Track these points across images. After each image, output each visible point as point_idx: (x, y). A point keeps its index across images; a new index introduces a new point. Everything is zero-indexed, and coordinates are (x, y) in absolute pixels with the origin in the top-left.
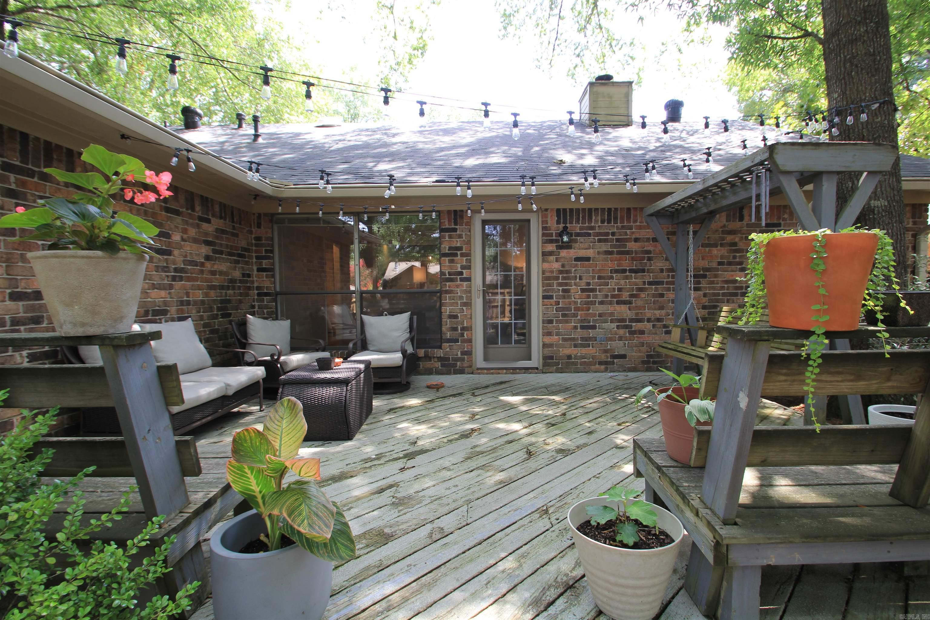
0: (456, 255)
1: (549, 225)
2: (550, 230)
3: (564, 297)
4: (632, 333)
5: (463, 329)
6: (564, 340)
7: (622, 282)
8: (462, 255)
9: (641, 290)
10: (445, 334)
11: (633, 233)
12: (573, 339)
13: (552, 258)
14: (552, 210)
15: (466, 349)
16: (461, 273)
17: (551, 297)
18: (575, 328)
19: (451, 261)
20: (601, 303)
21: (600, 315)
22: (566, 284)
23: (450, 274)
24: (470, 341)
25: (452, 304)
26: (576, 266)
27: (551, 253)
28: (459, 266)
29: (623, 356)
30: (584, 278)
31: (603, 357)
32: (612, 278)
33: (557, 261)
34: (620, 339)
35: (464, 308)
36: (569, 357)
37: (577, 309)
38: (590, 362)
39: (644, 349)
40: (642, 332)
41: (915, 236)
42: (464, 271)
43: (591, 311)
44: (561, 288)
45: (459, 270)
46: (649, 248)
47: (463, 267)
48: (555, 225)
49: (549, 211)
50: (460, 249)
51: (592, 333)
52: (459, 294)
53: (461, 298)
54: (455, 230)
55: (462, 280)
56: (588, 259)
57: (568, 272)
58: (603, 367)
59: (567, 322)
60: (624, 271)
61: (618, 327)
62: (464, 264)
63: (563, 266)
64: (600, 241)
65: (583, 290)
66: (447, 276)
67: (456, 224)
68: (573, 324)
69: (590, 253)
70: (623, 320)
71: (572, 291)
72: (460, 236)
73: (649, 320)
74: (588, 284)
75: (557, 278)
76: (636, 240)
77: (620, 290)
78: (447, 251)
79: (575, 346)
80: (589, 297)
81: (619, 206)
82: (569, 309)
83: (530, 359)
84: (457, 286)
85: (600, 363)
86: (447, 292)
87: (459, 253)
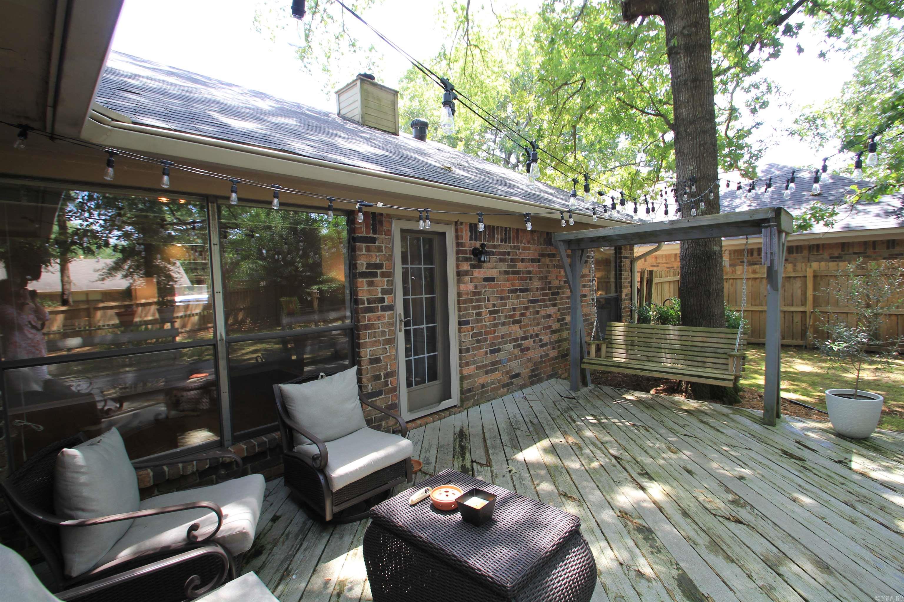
0: (375, 275)
1: (463, 241)
2: (465, 247)
3: (478, 321)
4: (522, 351)
5: (388, 375)
6: (479, 368)
7: (515, 301)
8: (383, 275)
9: (526, 308)
10: (366, 386)
11: (520, 253)
12: (485, 366)
13: (467, 278)
14: (466, 223)
15: (390, 402)
16: (382, 300)
17: (467, 323)
18: (486, 353)
19: (371, 284)
20: (503, 324)
21: (503, 337)
22: (479, 307)
23: (369, 301)
24: (395, 389)
25: (374, 344)
26: (485, 287)
27: (466, 273)
28: (379, 289)
29: (517, 375)
30: (491, 299)
31: (506, 380)
32: (509, 298)
33: (471, 282)
34: (516, 358)
35: (387, 347)
36: (483, 386)
37: (487, 333)
38: (498, 387)
39: (530, 364)
40: (528, 349)
41: (631, 263)
42: (386, 297)
43: (496, 334)
44: (474, 312)
45: (380, 295)
46: (530, 269)
47: (384, 292)
48: (469, 242)
49: (464, 224)
50: (381, 266)
51: (498, 356)
52: (380, 329)
53: (383, 333)
54: (373, 240)
55: (384, 309)
56: (492, 279)
57: (479, 293)
58: (506, 389)
59: (480, 348)
60: (515, 291)
61: (514, 347)
62: (385, 287)
63: (476, 287)
64: (501, 260)
65: (491, 313)
66: (366, 305)
67: (375, 232)
68: (485, 350)
69: (493, 273)
70: (516, 340)
71: (483, 314)
72: (380, 249)
73: (531, 337)
74: (494, 305)
75: (471, 301)
76: (523, 260)
77: (514, 309)
78: (364, 270)
79: (487, 373)
80: (495, 319)
81: (512, 227)
82: (480, 334)
83: (450, 397)
84: (379, 318)
85: (504, 386)
86: (367, 327)
87: (379, 271)
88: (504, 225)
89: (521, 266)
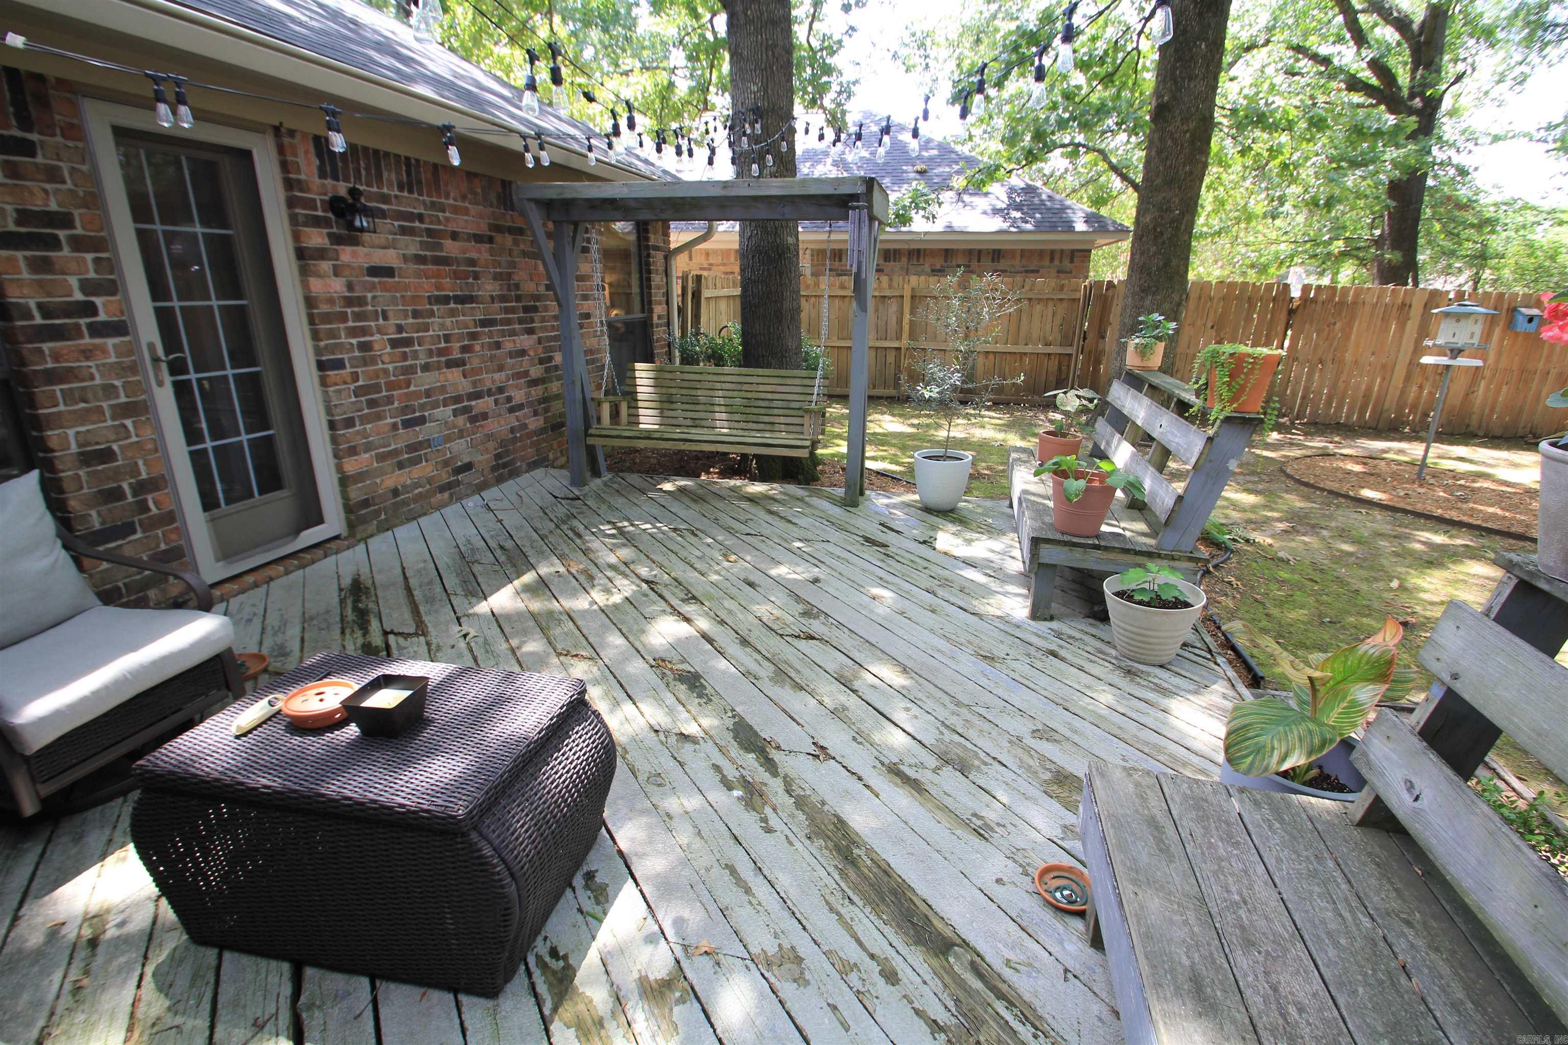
0: (54, 243)
1: (303, 177)
2: (308, 190)
3: (365, 362)
4: (473, 419)
5: (141, 488)
6: (381, 458)
7: (448, 321)
8: (78, 244)
9: (474, 336)
10: (85, 518)
11: (447, 220)
12: (395, 453)
13: (326, 266)
14: (305, 135)
15: (163, 546)
16: (90, 309)
17: (339, 365)
18: (394, 426)
19: (41, 266)
20: (426, 368)
21: (428, 393)
22: (364, 331)
23: (46, 310)
24: (170, 518)
25: (83, 417)
26: (373, 287)
27: (321, 254)
28: (73, 281)
29: (468, 467)
30: (391, 314)
31: (445, 477)
32: (432, 314)
33: (336, 274)
34: (461, 434)
35: (129, 423)
36: (395, 492)
37: (391, 386)
38: (428, 491)
39: (491, 445)
40: (484, 416)
41: (667, 258)
42: (98, 301)
43: (412, 388)
44: (354, 341)
45: (78, 296)
46: (474, 255)
47: (87, 287)
48: (317, 181)
49: (298, 136)
50: (65, 221)
51: (422, 433)
52: (98, 381)
53: (109, 391)
54: (28, 149)
55: (98, 330)
56: (388, 272)
57: (361, 301)
58: (446, 495)
59: (379, 417)
60: (446, 300)
61: (455, 413)
62: (92, 275)
63: (350, 287)
64: (404, 231)
65: (394, 343)
66: (39, 320)
67: (26, 123)
68: (389, 421)
69: (390, 258)
70: (457, 399)
71: (376, 346)
72: (53, 175)
73: (490, 393)
74: (400, 329)
75: (343, 317)
76: (454, 236)
77: (447, 338)
78: (12, 227)
79: (401, 466)
80: (405, 357)
81: (423, 157)
82: (376, 388)
83: (320, 521)
84: (87, 354)
85: (442, 489)
86: (52, 377)
87: (62, 234)
88: (403, 152)
89: (451, 248)
